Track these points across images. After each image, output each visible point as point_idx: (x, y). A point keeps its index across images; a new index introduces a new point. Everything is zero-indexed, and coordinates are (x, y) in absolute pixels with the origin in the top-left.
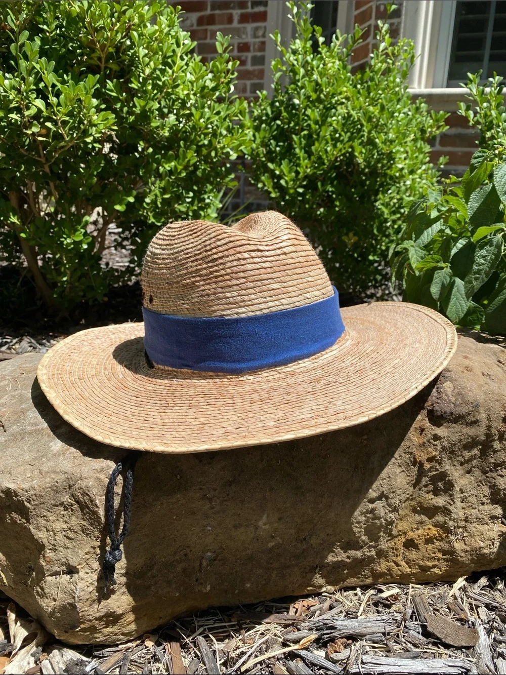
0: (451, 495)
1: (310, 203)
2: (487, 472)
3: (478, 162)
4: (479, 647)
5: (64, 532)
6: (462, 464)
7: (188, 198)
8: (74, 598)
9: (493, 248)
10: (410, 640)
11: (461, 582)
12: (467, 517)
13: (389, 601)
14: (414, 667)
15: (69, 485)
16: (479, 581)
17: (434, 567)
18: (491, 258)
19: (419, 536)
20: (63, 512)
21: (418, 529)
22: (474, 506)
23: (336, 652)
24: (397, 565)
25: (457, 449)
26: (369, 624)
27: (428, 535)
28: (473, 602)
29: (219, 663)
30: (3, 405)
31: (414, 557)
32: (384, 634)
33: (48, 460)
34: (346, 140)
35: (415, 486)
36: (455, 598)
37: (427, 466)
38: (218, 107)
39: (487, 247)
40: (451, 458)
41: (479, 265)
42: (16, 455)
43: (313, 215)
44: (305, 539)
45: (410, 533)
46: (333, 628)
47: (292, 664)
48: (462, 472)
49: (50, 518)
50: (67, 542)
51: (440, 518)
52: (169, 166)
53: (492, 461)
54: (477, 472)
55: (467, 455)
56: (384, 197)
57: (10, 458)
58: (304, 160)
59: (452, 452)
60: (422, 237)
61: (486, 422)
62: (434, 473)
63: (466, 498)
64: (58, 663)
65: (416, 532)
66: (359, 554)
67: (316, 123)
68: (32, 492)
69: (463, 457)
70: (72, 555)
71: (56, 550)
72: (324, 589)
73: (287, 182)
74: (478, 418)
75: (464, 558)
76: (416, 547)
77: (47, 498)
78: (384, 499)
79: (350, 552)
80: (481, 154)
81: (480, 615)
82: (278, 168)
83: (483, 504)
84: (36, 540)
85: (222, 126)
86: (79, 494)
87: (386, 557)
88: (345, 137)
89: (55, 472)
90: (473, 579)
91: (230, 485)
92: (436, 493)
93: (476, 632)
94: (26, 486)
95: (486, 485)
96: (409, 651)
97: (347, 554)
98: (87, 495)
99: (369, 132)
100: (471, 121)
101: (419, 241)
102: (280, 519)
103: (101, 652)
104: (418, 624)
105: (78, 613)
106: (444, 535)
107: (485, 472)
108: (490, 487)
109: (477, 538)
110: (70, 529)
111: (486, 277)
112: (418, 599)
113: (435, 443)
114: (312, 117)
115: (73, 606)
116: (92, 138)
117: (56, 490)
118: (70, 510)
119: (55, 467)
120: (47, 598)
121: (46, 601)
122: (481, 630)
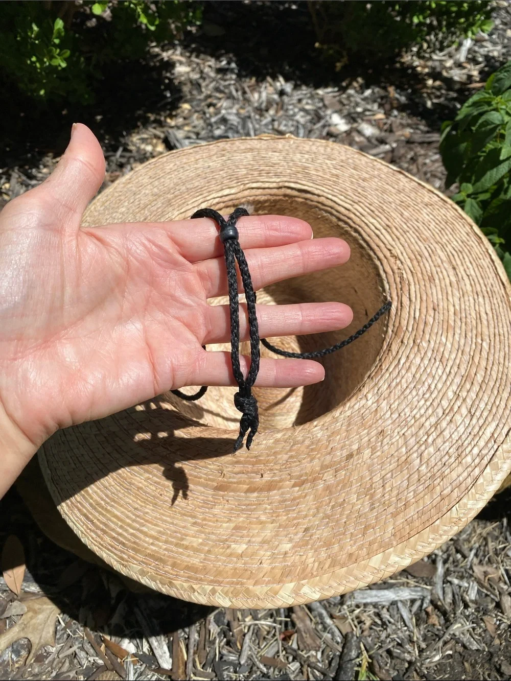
4: (436, 577)
14: (389, 596)
93: (435, 568)
122: (440, 562)
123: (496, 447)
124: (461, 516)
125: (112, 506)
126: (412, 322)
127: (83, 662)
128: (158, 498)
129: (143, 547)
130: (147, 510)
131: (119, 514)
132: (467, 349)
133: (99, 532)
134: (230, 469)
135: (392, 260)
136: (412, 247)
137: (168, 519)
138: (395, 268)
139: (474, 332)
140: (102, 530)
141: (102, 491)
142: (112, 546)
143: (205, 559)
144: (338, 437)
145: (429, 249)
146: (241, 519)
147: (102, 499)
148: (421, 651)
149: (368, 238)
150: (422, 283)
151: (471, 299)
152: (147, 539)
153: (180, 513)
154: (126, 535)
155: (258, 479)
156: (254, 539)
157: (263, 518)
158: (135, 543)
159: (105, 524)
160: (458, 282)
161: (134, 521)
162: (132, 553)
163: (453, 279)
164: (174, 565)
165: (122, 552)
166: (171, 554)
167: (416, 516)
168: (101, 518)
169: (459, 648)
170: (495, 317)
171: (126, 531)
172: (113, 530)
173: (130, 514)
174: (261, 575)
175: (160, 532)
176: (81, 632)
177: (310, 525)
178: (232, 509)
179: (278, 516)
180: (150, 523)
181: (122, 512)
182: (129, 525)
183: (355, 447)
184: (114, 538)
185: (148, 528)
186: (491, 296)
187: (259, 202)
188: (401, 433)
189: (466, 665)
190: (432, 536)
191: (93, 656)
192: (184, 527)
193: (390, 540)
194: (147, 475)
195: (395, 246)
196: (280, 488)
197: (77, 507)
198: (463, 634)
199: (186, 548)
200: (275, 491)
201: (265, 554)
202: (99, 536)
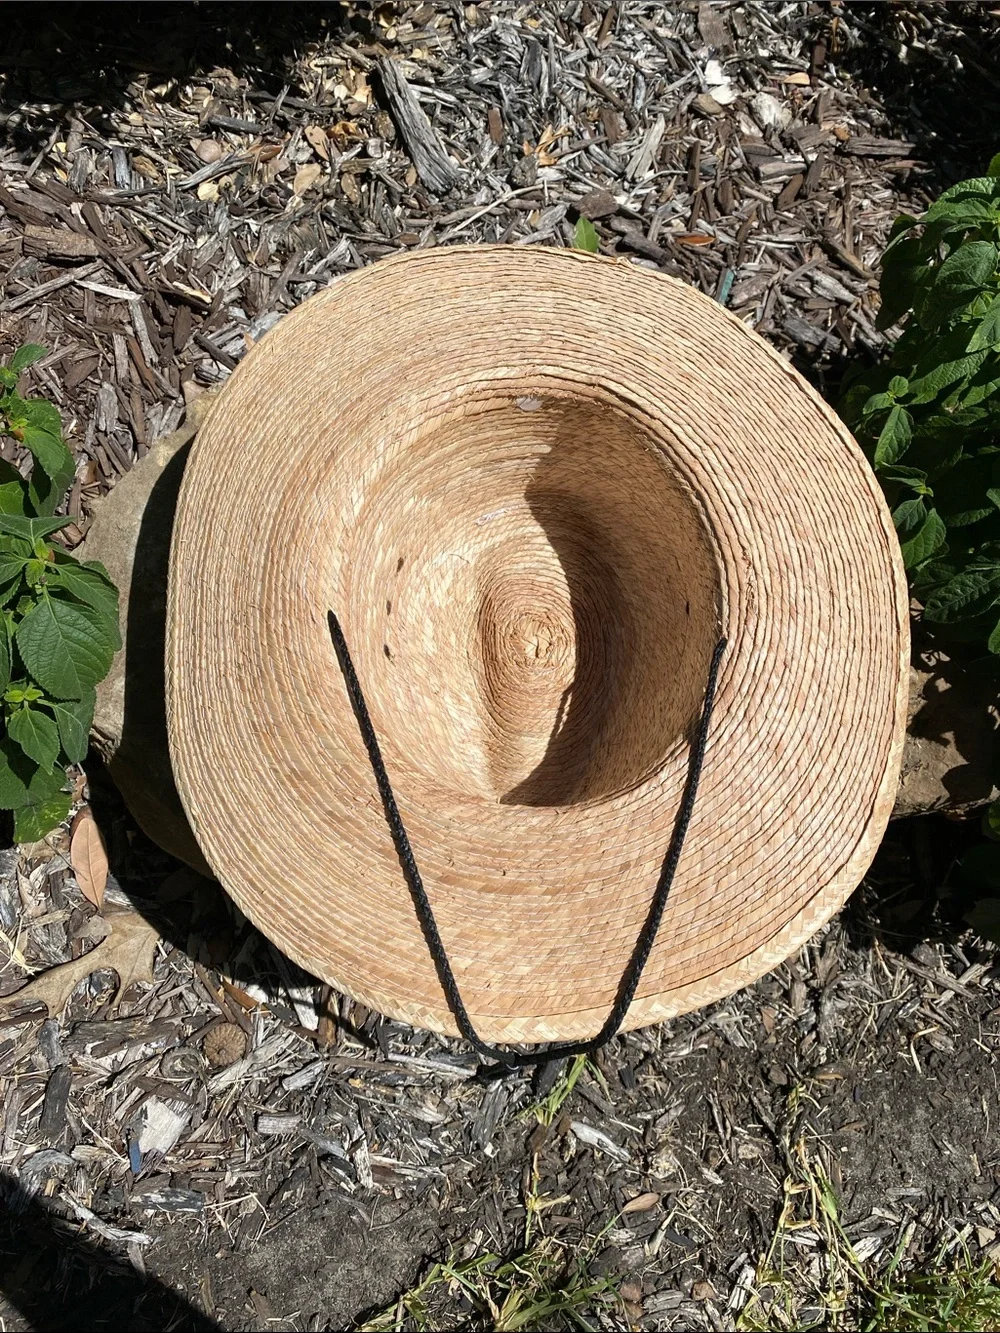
123: (817, 887)
124: (752, 969)
125: (291, 877)
126: (748, 680)
127: (193, 1008)
128: (358, 878)
129: (332, 939)
130: (341, 892)
131: (301, 890)
132: (815, 739)
133: (271, 908)
134: (462, 857)
135: (743, 565)
136: (778, 545)
137: (369, 908)
138: (745, 581)
139: (834, 707)
140: (275, 906)
141: (276, 852)
142: (288, 930)
143: (415, 970)
144: (614, 839)
145: (802, 552)
146: (469, 925)
147: (276, 864)
148: (665, 1041)
149: (714, 516)
150: (778, 615)
151: (843, 653)
152: (339, 931)
153: (386, 903)
154: (309, 919)
155: (498, 876)
156: (483, 954)
157: (498, 928)
158: (321, 932)
159: (280, 900)
160: (831, 618)
161: (321, 903)
162: (316, 944)
163: (826, 612)
164: (373, 970)
165: (301, 939)
166: (371, 956)
167: (694, 961)
168: (273, 889)
169: (719, 1042)
170: (870, 686)
171: (310, 914)
172: (291, 909)
173: (316, 893)
174: (486, 1002)
175: (357, 924)
176: (189, 967)
177: (557, 946)
178: (458, 910)
179: (517, 929)
180: (344, 909)
181: (305, 889)
182: (315, 908)
183: (634, 856)
184: (292, 920)
185: (342, 916)
186: (873, 648)
187: (552, 398)
188: (699, 847)
189: (723, 1063)
190: (709, 988)
191: (207, 1001)
192: (391, 923)
193: (657, 983)
194: (346, 844)
195: (753, 542)
196: (527, 893)
197: (238, 867)
198: (728, 1026)
199: (392, 951)
200: (519, 897)
201: (494, 975)
202: (270, 914)
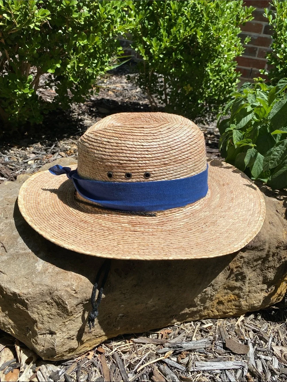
0: (244, 282)
1: (167, 65)
2: (263, 270)
3: (282, 86)
4: (249, 354)
5: (48, 316)
6: (252, 268)
7: (94, 63)
8: (54, 346)
9: (284, 146)
10: (217, 351)
11: (242, 318)
12: (250, 291)
13: (207, 330)
14: (219, 366)
15: (50, 293)
16: (250, 316)
17: (230, 312)
18: (281, 153)
19: (225, 299)
20: (47, 306)
21: (225, 296)
22: (254, 286)
23: (182, 359)
24: (212, 311)
25: (251, 262)
26: (198, 345)
27: (230, 299)
28: (247, 329)
29: (126, 366)
30: (2, 231)
31: (221, 308)
32: (205, 348)
33: (36, 276)
34: (193, 26)
35: (227, 279)
36: (238, 326)
37: (235, 270)
38: (116, 4)
39: (280, 146)
40: (247, 266)
41: (274, 155)
42: (16, 270)
43: (168, 72)
44: (170, 306)
45: (221, 298)
46: (181, 347)
47: (162, 367)
48: (251, 271)
49: (40, 308)
50: (49, 320)
51: (237, 291)
52: (83, 43)
53: (267, 266)
54: (258, 271)
55: (255, 263)
56: (211, 65)
57: (13, 272)
58: (165, 38)
59: (248, 263)
60: (241, 123)
61: (268, 249)
62: (238, 272)
63: (251, 282)
64: (45, 373)
65: (224, 297)
66: (195, 309)
67: (175, 12)
68: (29, 296)
69: (253, 265)
70: (52, 326)
71: (43, 324)
72: (176, 324)
73: (153, 51)
74: (264, 247)
75: (245, 308)
76: (223, 304)
77: (38, 298)
78: (211, 286)
79: (191, 308)
80: (284, 81)
81: (250, 336)
82: (149, 41)
83: (258, 284)
84: (32, 318)
85: (117, 17)
86: (56, 298)
87: (207, 309)
88: (192, 24)
89: (41, 285)
90: (247, 315)
91: (135, 287)
92: (237, 280)
93: (248, 347)
94: (25, 291)
95: (262, 276)
96: (217, 358)
97: (189, 310)
98: (61, 299)
99: (207, 22)
100: (270, 22)
101: (239, 125)
102: (159, 299)
103: (65, 363)
104: (221, 343)
105: (56, 351)
106: (237, 299)
107: (262, 270)
108: (263, 277)
109: (253, 300)
110: (51, 314)
111: (278, 163)
112: (221, 329)
113: (241, 260)
114: (173, 8)
115: (53, 349)
116: (34, 24)
117: (42, 295)
118: (51, 305)
119: (41, 281)
120: (39, 345)
121: (38, 346)
122: (250, 345)
